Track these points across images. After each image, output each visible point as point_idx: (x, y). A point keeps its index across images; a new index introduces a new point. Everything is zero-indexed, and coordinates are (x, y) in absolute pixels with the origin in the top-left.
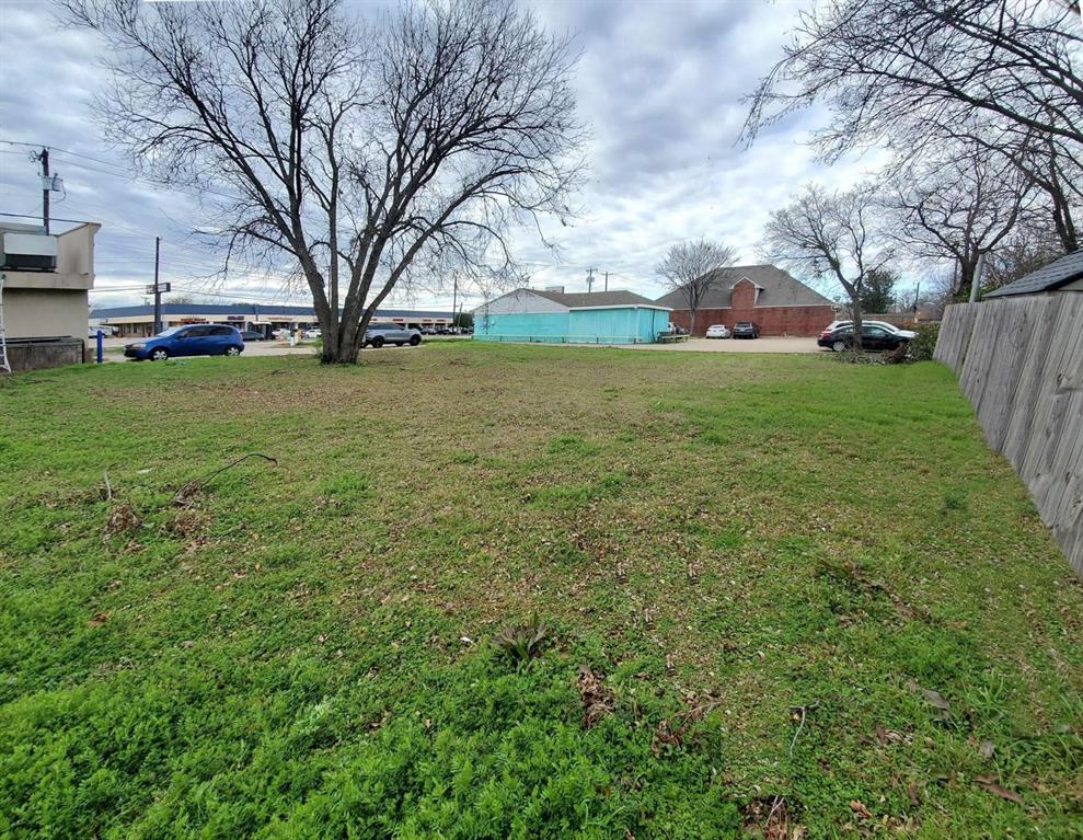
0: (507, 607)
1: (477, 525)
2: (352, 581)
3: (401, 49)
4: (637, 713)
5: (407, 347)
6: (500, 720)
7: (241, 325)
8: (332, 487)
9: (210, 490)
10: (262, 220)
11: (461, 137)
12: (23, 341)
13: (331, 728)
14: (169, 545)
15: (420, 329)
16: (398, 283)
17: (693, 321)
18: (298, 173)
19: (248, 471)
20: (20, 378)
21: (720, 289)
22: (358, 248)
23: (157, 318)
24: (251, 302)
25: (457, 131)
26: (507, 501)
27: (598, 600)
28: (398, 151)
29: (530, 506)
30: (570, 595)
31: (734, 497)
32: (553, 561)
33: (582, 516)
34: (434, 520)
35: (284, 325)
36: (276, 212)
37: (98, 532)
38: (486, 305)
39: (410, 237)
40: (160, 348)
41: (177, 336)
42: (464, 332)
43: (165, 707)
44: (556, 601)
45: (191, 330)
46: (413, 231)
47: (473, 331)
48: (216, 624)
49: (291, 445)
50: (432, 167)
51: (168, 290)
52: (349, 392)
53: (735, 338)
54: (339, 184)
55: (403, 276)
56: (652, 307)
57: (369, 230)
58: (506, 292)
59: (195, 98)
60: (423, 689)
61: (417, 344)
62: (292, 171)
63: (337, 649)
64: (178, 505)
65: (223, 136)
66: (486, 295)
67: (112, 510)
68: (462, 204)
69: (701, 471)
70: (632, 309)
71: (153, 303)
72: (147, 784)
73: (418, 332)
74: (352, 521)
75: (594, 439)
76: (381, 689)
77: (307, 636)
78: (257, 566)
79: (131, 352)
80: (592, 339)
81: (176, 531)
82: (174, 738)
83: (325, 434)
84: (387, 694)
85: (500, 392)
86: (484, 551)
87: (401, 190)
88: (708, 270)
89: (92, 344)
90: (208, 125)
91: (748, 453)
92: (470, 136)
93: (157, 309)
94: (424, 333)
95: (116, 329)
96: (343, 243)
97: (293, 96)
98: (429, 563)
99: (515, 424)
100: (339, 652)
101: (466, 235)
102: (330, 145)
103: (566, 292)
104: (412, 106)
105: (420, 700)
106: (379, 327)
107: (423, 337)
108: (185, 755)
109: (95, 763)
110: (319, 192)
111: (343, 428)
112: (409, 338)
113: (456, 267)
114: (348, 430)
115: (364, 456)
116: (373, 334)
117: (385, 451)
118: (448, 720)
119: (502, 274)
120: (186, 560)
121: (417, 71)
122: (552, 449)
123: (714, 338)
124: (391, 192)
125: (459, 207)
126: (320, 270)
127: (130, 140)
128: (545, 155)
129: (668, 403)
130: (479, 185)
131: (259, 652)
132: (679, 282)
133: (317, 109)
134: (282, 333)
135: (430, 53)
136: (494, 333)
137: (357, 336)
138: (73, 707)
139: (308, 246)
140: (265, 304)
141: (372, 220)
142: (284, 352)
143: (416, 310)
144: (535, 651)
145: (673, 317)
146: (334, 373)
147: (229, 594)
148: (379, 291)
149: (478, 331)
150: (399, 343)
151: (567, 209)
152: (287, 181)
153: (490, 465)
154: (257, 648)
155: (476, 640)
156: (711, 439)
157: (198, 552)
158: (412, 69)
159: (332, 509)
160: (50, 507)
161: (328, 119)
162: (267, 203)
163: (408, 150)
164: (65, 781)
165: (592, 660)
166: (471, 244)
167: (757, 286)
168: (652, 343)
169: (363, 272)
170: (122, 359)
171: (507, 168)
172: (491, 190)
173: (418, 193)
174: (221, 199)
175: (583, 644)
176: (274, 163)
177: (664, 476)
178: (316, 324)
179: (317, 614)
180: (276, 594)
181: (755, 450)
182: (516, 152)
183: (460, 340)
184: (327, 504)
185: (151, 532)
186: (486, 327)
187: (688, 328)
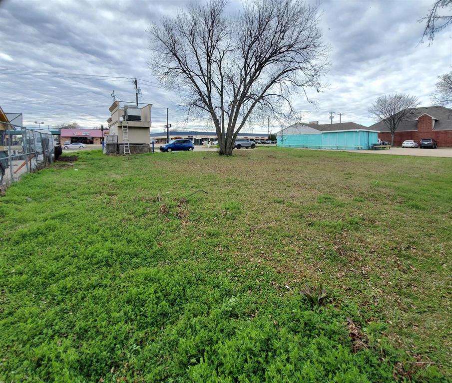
0: (305, 276)
1: (287, 233)
2: (238, 248)
3: (245, 25)
4: (382, 353)
5: (250, 149)
6: (308, 332)
7: (192, 139)
8: (227, 207)
9: (188, 202)
10: (199, 100)
11: (269, 58)
12: (134, 144)
13: (236, 310)
14: (177, 221)
15: (254, 141)
16: (246, 122)
17: (393, 138)
18: (210, 81)
19: (199, 196)
20: (133, 157)
21: (409, 120)
22: (231, 108)
23: (168, 137)
24: (195, 130)
25: (268, 56)
26: (300, 224)
27: (353, 284)
28: (245, 67)
29: (311, 228)
30: (337, 278)
31: (433, 242)
32: (326, 258)
33: (339, 238)
34: (268, 228)
35: (206, 139)
36: (203, 96)
37: (157, 212)
38: (282, 130)
39: (250, 103)
40: (169, 148)
41: (174, 143)
42: (273, 143)
43: (181, 283)
44: (330, 280)
45: (177, 141)
46: (251, 100)
47: (276, 143)
48: (194, 254)
49: (211, 187)
50: (258, 72)
51: (171, 127)
52: (230, 167)
53: (421, 148)
54: (224, 83)
55: (248, 119)
56: (367, 131)
57: (235, 101)
58: (291, 124)
59: (177, 57)
60: (271, 305)
61: (254, 148)
62: (208, 80)
63: (235, 276)
64: (179, 206)
65: (186, 70)
66: (282, 126)
67: (161, 205)
68: (271, 86)
69: (408, 224)
70: (356, 131)
71: (166, 131)
72: (177, 311)
73: (254, 143)
74: (236, 222)
75: (340, 198)
76: (254, 299)
77: (224, 268)
78: (205, 235)
79: (162, 149)
80: (334, 147)
81: (179, 216)
82: (184, 296)
83: (223, 184)
84: (256, 303)
85: (291, 171)
86: (292, 246)
87: (246, 83)
88: (401, 110)
89: (151, 146)
90: (181, 66)
91: (439, 217)
92: (273, 57)
93: (168, 134)
94: (256, 143)
95: (157, 140)
96: (226, 107)
97: (207, 51)
98: (268, 247)
99: (300, 187)
100: (236, 278)
101: (274, 100)
102: (220, 68)
103: (319, 124)
104: (250, 47)
105: (271, 310)
106: (239, 140)
107: (256, 145)
108: (188, 304)
109: (162, 298)
110: (217, 88)
111: (229, 182)
112: (250, 145)
113: (269, 115)
114: (231, 184)
115: (238, 195)
116: (237, 143)
117: (246, 194)
118: (284, 324)
119: (289, 117)
120: (183, 228)
121: (251, 33)
122: (319, 201)
123: (407, 147)
124: (243, 84)
125: (270, 88)
126: (218, 118)
127: (159, 74)
128: (306, 60)
129: (382, 183)
130: (278, 77)
131: (208, 270)
132: (383, 117)
133: (216, 55)
134: (205, 142)
135: (256, 24)
136: (286, 143)
137: (231, 144)
138: (155, 275)
139: (214, 108)
140: (200, 131)
141: (235, 97)
142: (206, 150)
143: (254, 133)
144: (321, 302)
145: (380, 136)
146: (224, 159)
147: (196, 244)
148: (239, 125)
149: (279, 143)
150: (247, 147)
151: (319, 84)
152: (206, 84)
153: (290, 205)
154: (207, 268)
155: (292, 289)
156: (413, 206)
157: (186, 226)
158: (249, 32)
159: (228, 216)
160: (144, 201)
161: (219, 58)
162: (200, 93)
163: (248, 66)
164: (154, 302)
165: (353, 316)
166: (275, 104)
167: (433, 118)
168: (369, 150)
169: (233, 118)
170: (159, 151)
171: (290, 68)
172: (283, 79)
173: (253, 84)
174: (186, 93)
175: (347, 306)
176: (202, 78)
177: (384, 224)
178: (217, 139)
179: (227, 259)
180: (212, 248)
181: (444, 216)
182: (294, 61)
183: (271, 146)
184: (226, 213)
185: (172, 215)
186: (282, 140)
187: (390, 141)
